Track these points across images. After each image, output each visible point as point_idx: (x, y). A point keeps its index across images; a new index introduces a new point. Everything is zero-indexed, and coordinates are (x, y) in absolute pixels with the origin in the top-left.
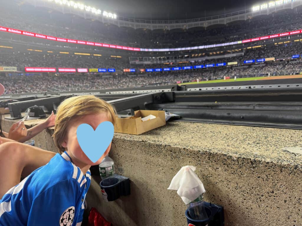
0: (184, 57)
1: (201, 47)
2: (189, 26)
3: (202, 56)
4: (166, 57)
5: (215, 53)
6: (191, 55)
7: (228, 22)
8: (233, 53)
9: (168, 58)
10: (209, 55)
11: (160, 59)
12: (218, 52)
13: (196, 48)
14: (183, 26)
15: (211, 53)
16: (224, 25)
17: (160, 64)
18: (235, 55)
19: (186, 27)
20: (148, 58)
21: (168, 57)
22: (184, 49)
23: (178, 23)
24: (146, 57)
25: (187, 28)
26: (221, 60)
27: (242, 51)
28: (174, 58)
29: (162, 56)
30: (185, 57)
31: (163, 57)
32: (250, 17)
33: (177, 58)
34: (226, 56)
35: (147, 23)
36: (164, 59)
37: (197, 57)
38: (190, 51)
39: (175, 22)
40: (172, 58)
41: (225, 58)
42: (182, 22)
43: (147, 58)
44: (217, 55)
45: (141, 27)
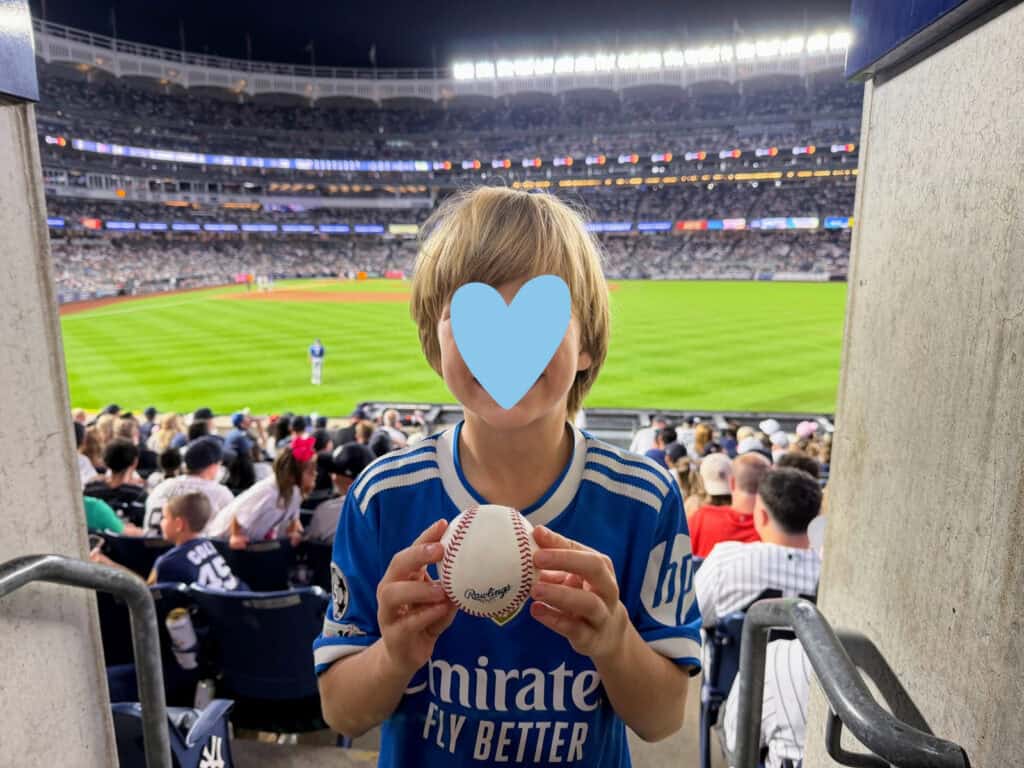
0: (243, 190)
1: (304, 165)
2: (258, 83)
3: (303, 193)
4: (176, 182)
5: (345, 188)
6: (268, 187)
7: (386, 95)
8: (403, 195)
9: (185, 187)
10: (326, 194)
11: (152, 185)
12: (356, 188)
13: (285, 164)
14: (235, 80)
15: (333, 188)
16: (370, 101)
17: (156, 206)
18: (407, 203)
19: (246, 85)
20: (106, 179)
21: (183, 181)
22: (243, 161)
23: (217, 66)
24: (98, 175)
25: (252, 91)
26: (370, 216)
27: (427, 194)
28: (206, 188)
29: (162, 177)
30: (246, 188)
31: (167, 180)
32: (447, 94)
33: (220, 188)
34: (382, 203)
35: (96, 44)
36: (170, 189)
37: (288, 194)
38: (263, 172)
39: (205, 62)
40: (200, 188)
41: (378, 211)
42: (231, 68)
43: (103, 177)
44: (352, 195)
45: (70, 58)
